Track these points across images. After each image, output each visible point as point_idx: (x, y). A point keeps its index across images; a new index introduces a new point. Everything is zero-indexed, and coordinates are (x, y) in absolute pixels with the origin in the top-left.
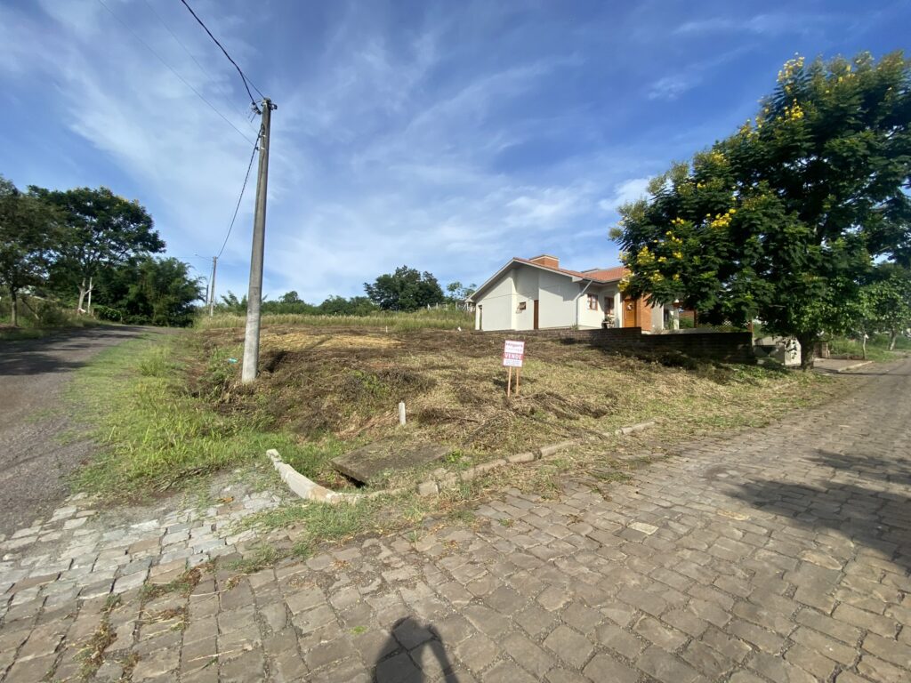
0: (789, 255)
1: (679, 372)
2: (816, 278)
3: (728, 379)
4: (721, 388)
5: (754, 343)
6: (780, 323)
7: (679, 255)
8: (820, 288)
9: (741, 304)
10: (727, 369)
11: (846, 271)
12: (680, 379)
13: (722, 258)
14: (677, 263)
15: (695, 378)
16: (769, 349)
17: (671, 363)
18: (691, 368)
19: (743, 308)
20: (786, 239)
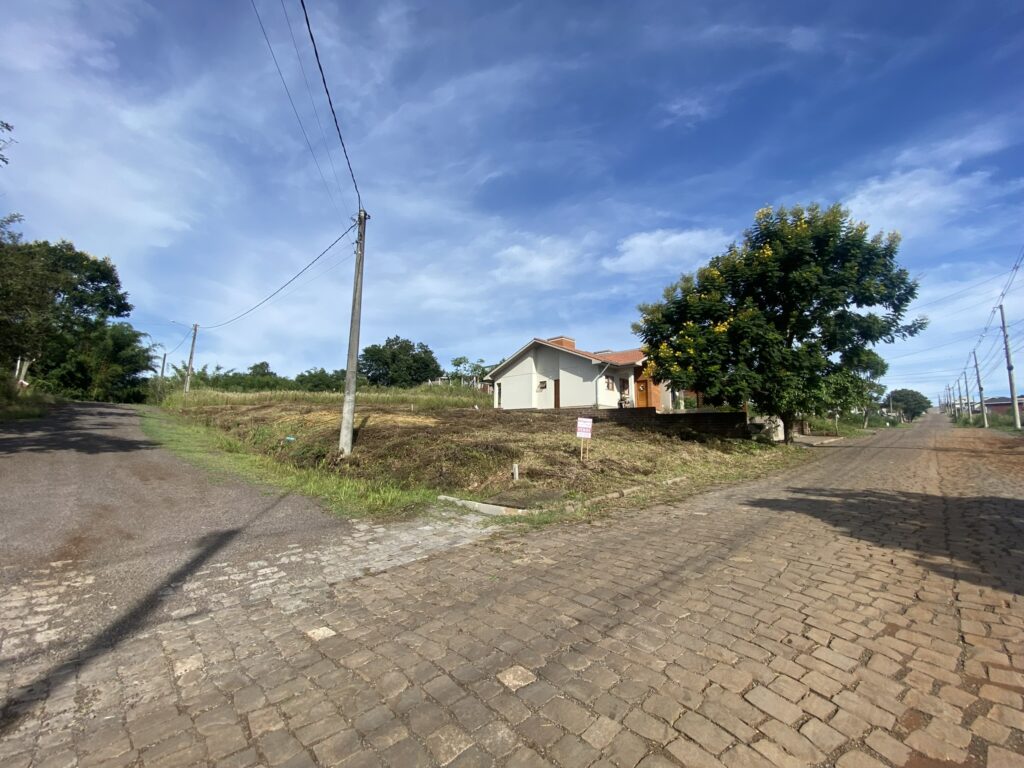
0: (770, 355)
1: (694, 444)
2: (788, 373)
3: (731, 450)
4: (726, 456)
5: (748, 422)
6: (767, 406)
7: (692, 352)
8: (792, 380)
9: (739, 389)
10: (729, 442)
11: (807, 368)
12: (696, 449)
13: (724, 355)
14: (690, 358)
15: (706, 449)
16: (760, 427)
17: (686, 437)
18: (702, 441)
19: (741, 393)
20: (767, 343)
